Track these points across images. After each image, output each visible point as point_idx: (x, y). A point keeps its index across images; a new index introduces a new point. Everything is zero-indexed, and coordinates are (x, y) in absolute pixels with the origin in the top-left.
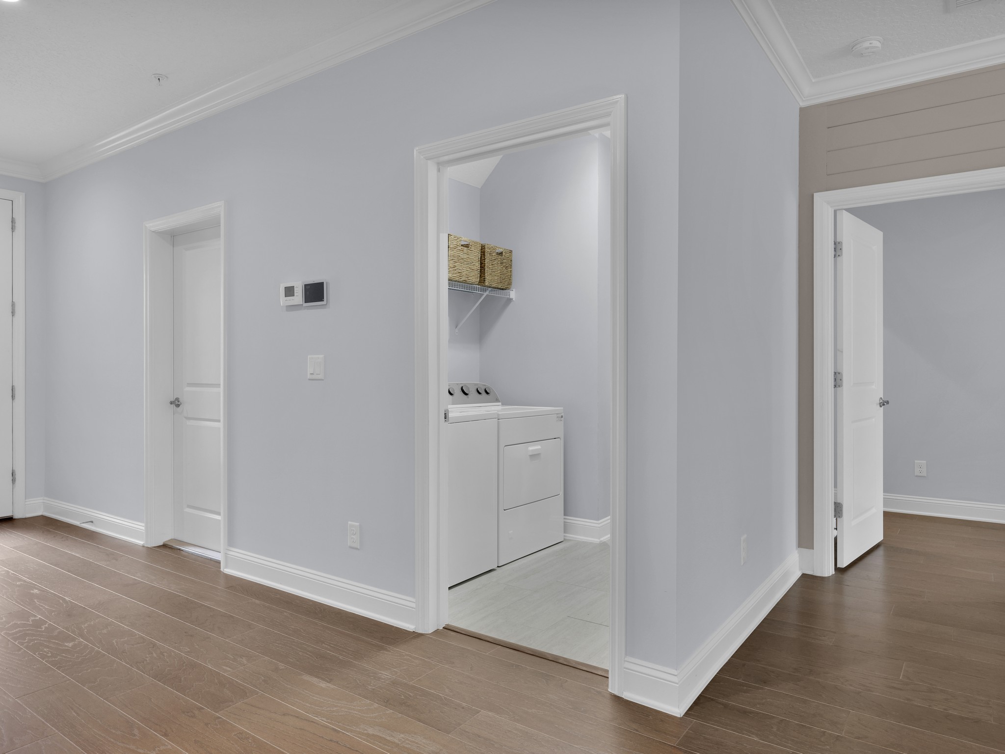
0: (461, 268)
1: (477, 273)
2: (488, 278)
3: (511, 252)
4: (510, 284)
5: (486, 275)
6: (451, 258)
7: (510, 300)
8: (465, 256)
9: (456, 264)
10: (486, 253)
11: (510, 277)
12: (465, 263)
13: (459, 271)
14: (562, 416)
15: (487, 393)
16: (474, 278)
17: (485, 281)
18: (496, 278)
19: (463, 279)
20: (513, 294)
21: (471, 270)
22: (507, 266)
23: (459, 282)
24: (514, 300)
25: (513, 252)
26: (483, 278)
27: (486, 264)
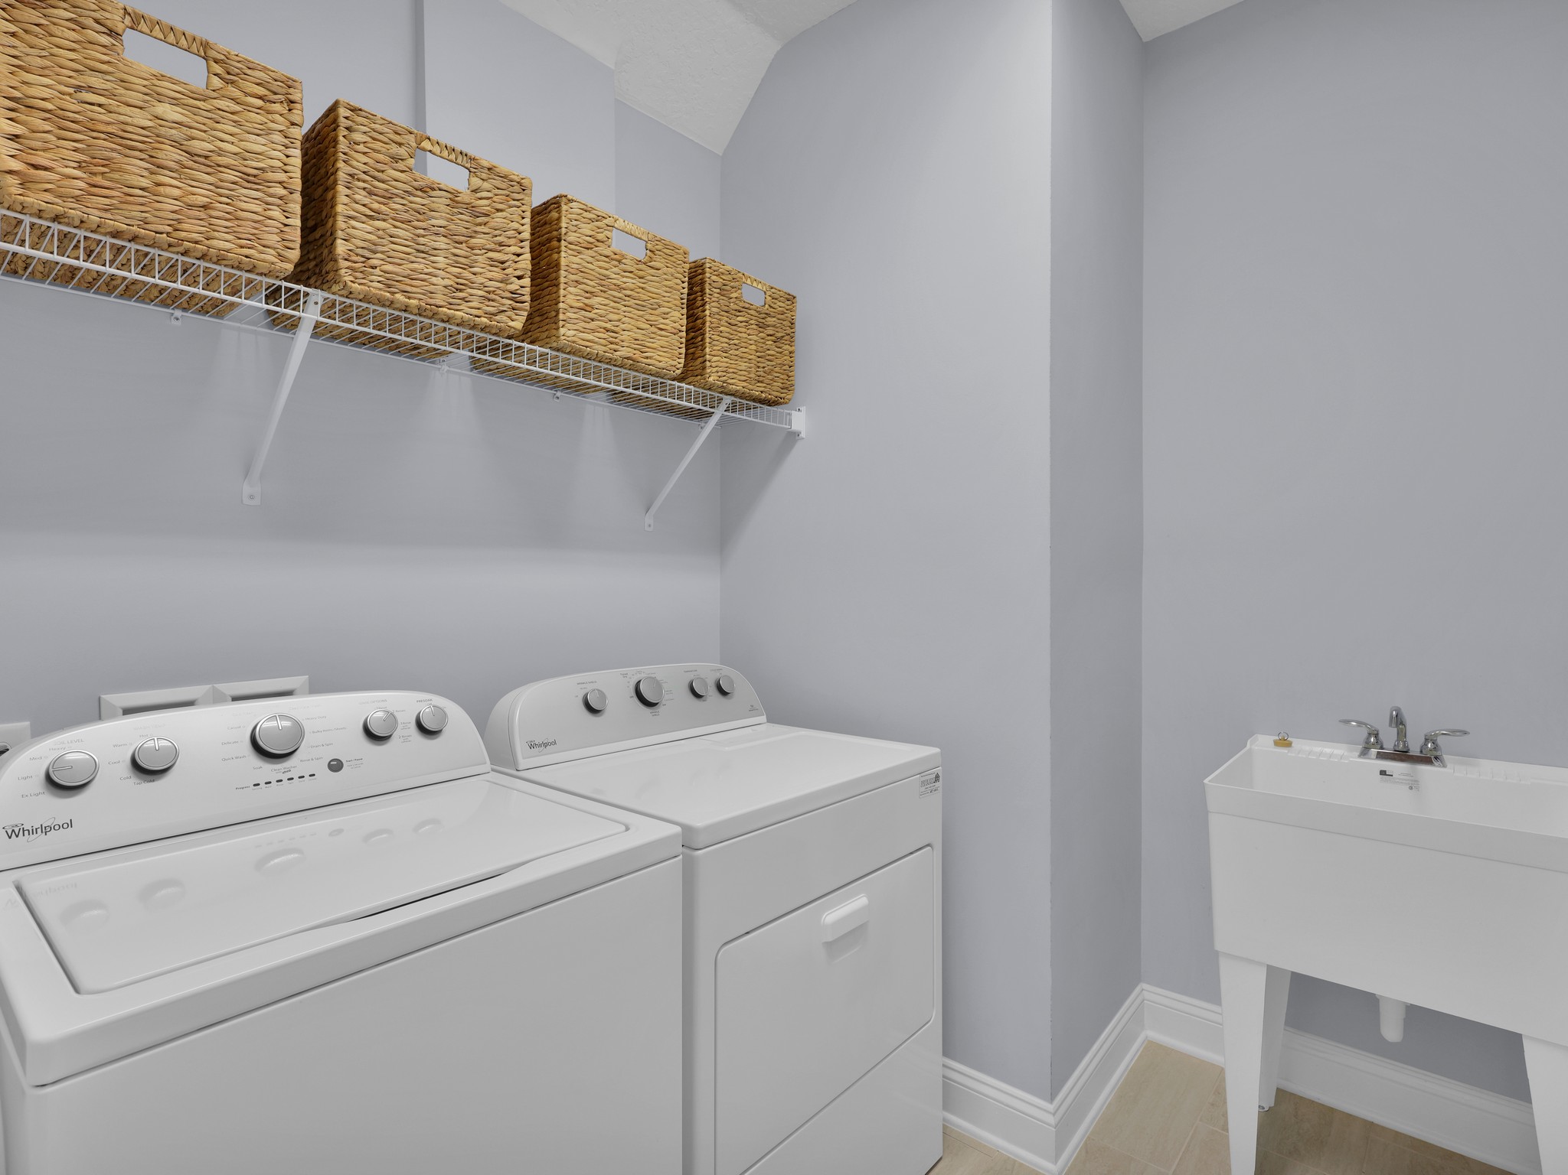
0: (616, 317)
1: (677, 344)
2: (717, 365)
3: (791, 299)
4: (788, 388)
5: (707, 350)
6: (574, 277)
7: (793, 436)
8: (630, 282)
9: (595, 301)
10: (707, 286)
11: (788, 370)
12: (632, 302)
13: (608, 326)
14: (937, 777)
15: (722, 692)
16: (668, 355)
17: (704, 368)
18: (744, 366)
19: (624, 352)
20: (799, 420)
21: (653, 329)
22: (779, 335)
23: (610, 361)
24: (803, 435)
25: (797, 299)
26: (700, 360)
27: (708, 319)
